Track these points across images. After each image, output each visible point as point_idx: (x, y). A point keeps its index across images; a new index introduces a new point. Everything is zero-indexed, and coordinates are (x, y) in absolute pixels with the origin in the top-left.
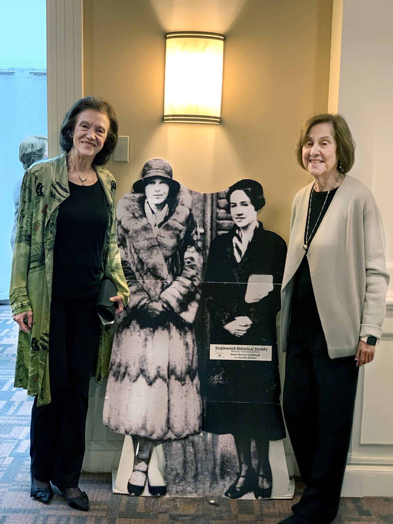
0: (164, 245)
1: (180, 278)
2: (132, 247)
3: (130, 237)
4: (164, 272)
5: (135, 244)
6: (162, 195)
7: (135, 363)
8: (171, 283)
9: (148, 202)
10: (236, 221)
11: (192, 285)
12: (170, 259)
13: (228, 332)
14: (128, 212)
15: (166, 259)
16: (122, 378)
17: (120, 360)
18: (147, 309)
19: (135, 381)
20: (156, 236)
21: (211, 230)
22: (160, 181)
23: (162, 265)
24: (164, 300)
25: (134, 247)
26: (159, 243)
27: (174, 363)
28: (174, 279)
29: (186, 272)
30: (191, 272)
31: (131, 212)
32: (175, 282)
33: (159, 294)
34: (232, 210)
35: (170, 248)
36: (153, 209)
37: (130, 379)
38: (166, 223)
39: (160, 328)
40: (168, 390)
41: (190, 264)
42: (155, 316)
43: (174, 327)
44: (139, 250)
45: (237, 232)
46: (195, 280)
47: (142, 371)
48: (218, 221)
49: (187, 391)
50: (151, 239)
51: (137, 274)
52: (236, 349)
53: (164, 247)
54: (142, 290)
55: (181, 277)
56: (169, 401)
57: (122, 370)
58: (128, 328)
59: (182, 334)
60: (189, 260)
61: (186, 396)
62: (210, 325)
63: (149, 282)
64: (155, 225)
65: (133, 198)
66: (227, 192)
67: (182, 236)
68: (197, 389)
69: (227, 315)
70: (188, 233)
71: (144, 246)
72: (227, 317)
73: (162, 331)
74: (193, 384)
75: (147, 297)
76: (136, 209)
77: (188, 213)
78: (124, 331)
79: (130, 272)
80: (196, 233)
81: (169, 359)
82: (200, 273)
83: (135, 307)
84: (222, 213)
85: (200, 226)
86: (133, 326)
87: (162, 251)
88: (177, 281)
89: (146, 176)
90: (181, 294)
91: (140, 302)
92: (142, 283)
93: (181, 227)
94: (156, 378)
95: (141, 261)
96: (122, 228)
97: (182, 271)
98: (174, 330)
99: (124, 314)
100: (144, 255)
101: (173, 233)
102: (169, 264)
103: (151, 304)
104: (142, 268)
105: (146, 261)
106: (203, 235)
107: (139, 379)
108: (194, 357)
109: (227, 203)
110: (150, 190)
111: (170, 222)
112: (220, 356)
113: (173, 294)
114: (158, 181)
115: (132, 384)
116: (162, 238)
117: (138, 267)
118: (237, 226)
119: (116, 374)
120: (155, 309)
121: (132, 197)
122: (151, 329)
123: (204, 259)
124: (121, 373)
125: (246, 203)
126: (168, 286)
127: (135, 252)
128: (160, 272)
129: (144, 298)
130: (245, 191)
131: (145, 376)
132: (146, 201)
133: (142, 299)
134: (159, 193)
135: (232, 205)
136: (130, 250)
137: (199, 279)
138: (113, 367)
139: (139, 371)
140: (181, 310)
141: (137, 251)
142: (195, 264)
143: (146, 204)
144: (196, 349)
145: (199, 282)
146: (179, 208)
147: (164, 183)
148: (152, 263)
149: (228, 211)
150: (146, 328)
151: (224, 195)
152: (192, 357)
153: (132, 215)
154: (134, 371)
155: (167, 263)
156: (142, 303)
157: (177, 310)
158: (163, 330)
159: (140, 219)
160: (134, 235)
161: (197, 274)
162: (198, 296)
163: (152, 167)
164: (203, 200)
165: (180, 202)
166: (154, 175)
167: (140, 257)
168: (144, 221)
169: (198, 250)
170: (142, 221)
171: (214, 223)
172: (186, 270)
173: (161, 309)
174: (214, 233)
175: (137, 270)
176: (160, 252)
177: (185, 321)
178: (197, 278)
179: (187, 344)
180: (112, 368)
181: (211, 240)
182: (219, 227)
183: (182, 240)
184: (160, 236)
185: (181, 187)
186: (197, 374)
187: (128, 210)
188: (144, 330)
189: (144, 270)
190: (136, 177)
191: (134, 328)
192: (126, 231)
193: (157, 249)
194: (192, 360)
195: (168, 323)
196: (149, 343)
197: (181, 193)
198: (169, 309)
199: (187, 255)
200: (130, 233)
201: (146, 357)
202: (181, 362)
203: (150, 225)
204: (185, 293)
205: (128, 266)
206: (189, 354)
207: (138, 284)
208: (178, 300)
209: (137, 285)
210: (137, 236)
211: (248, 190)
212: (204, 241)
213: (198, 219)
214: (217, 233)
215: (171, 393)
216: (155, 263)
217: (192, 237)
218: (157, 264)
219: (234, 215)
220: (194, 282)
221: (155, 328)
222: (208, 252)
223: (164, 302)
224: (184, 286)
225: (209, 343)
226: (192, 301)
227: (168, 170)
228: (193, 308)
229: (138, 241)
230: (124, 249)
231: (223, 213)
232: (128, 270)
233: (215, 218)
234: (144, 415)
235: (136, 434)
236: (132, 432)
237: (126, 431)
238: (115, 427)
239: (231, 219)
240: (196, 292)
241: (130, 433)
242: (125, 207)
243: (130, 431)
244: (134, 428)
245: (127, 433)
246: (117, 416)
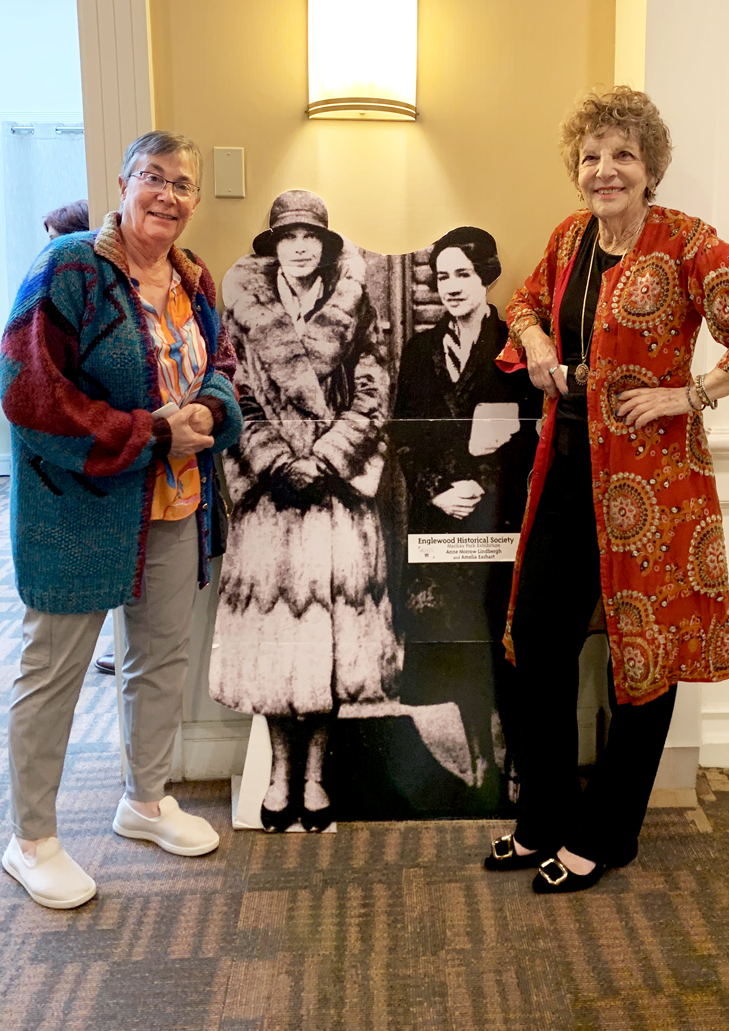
0: (316, 354)
1: (349, 415)
2: (256, 359)
3: (251, 341)
4: (318, 402)
5: (261, 353)
6: (310, 259)
7: (267, 577)
8: (332, 424)
9: (283, 274)
10: (448, 306)
11: (372, 425)
12: (329, 380)
13: (439, 510)
14: (246, 293)
15: (322, 379)
16: (244, 606)
17: (240, 572)
18: (289, 473)
19: (269, 610)
20: (301, 338)
21: (403, 323)
22: (305, 232)
23: (315, 391)
24: (320, 456)
25: (259, 358)
26: (306, 349)
27: (343, 573)
28: (338, 416)
29: (360, 402)
30: (369, 403)
31: (252, 293)
32: (339, 421)
33: (310, 444)
34: (440, 284)
35: (328, 359)
36: (293, 287)
37: (260, 608)
38: (319, 313)
39: (314, 508)
40: (333, 625)
41: (367, 387)
42: (303, 486)
43: (341, 505)
44: (270, 365)
45: (451, 325)
46: (376, 417)
47: (283, 592)
48: (415, 307)
49: (367, 626)
50: (292, 342)
51: (268, 410)
52: (456, 540)
53: (317, 358)
54: (279, 438)
55: (350, 412)
56: (334, 646)
57: (245, 591)
58: (253, 510)
59: (356, 517)
60: (364, 380)
61: (366, 634)
62: (406, 499)
63: (291, 423)
64: (299, 317)
65: (254, 266)
66: (430, 252)
67: (349, 335)
68: (387, 619)
69: (437, 479)
70: (361, 329)
71: (279, 356)
72: (437, 484)
73: (318, 514)
74: (378, 612)
75: (287, 452)
76: (261, 287)
77: (360, 292)
78: (246, 517)
79: (254, 405)
80: (376, 329)
81: (333, 566)
82: (385, 404)
83: (266, 472)
84: (422, 291)
85: (382, 317)
86: (262, 507)
87: (314, 365)
88: (344, 419)
89: (278, 224)
90: (351, 444)
91: (274, 462)
92: (277, 426)
93: (346, 320)
94: (309, 603)
95: (274, 385)
96: (237, 323)
97: (351, 400)
98: (340, 510)
99: (246, 485)
100: (278, 374)
101: (333, 331)
102: (326, 387)
103: (295, 465)
104: (277, 398)
105: (284, 385)
106: (389, 332)
107: (276, 606)
108: (379, 560)
109: (431, 272)
110: (286, 249)
111: (326, 310)
112: (427, 555)
113: (336, 444)
114: (300, 234)
115: (263, 616)
116: (312, 341)
117: (268, 395)
119: (233, 599)
120: (304, 474)
121: (252, 264)
122: (298, 511)
123: (391, 378)
124: (243, 597)
125: (465, 272)
126: (327, 430)
127: (263, 368)
128: (310, 403)
129: (283, 453)
130: (463, 249)
131: (287, 600)
132: (280, 272)
133: (279, 456)
134: (304, 256)
135: (439, 276)
136: (253, 364)
137: (383, 416)
138: (227, 587)
139: (275, 592)
140: (352, 473)
141: (266, 367)
142: (376, 387)
143: (280, 279)
144: (382, 544)
145: (384, 420)
146: (342, 284)
147: (312, 236)
148: (295, 387)
149: (434, 288)
150: (287, 509)
151: (425, 257)
152: (376, 558)
153: (254, 299)
154: (267, 592)
155: (324, 388)
156: (279, 463)
157: (344, 473)
158: (320, 510)
159: (269, 306)
160: (260, 336)
161: (380, 405)
162: (383, 447)
163: (288, 206)
164: (387, 269)
165: (344, 271)
166: (293, 221)
167: (273, 377)
168: (277, 310)
169: (380, 361)
170: (274, 310)
171: (407, 310)
172: (359, 399)
173: (315, 473)
174: (408, 328)
175: (268, 402)
176: (310, 367)
177: (360, 493)
178: (381, 413)
179: (365, 536)
180: (224, 588)
181: (404, 342)
182: (417, 318)
183: (349, 344)
184: (309, 338)
185: (345, 243)
186: (386, 591)
187: (246, 289)
188: (285, 513)
189: (280, 400)
190: (260, 226)
191: (265, 509)
192: (245, 330)
193: (303, 362)
194: (376, 565)
195: (328, 499)
196: (294, 537)
197: (345, 256)
198: (330, 473)
199: (359, 371)
200: (251, 333)
201: (289, 564)
202: (355, 571)
203: (290, 317)
204: (359, 441)
205: (251, 394)
206: (369, 554)
207: (271, 427)
208: (346, 455)
209: (269, 430)
210: (265, 338)
211: (469, 248)
212: (390, 345)
213: (379, 304)
214: (414, 330)
215: (338, 631)
216: (301, 387)
217: (369, 336)
218: (304, 388)
219: (445, 294)
220: (375, 420)
221: (304, 509)
222: (398, 364)
223: (320, 459)
224: (357, 429)
225: (406, 531)
226: (372, 455)
227: (318, 212)
228: (375, 468)
229: (267, 348)
230: (241, 364)
231: (425, 292)
232: (250, 403)
233: (410, 300)
234: (288, 675)
235: (273, 711)
236: (266, 709)
237: (254, 709)
238: (234, 702)
239: (439, 302)
240: (379, 439)
241: (263, 711)
242: (240, 283)
243: (262, 707)
244: (269, 702)
245: (256, 710)
246: (237, 680)
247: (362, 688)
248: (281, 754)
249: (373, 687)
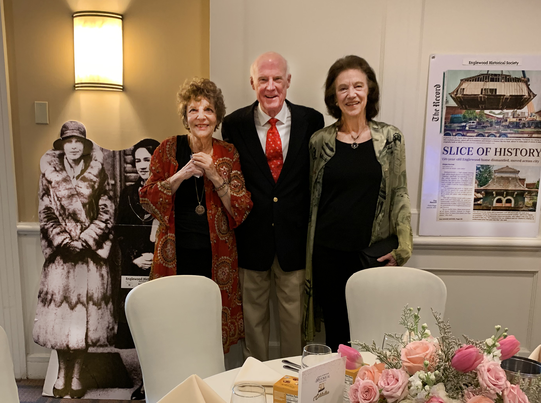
0: (82, 194)
1: (97, 222)
2: (55, 195)
3: (53, 188)
4: (83, 216)
5: (57, 193)
6: (78, 152)
7: (59, 292)
8: (89, 226)
9: (66, 158)
10: (140, 174)
11: (106, 227)
12: (87, 206)
13: (136, 266)
14: (50, 166)
15: (84, 205)
16: (48, 304)
17: (47, 289)
18: (70, 247)
19: (59, 306)
20: (74, 186)
21: (120, 181)
22: (76, 140)
23: (81, 211)
24: (83, 240)
25: (56, 195)
26: (77, 192)
27: (92, 291)
28: (91, 222)
29: (101, 216)
30: (105, 217)
31: (53, 166)
32: (92, 224)
33: (79, 234)
34: (137, 165)
35: (87, 197)
36: (71, 164)
37: (56, 305)
38: (82, 176)
39: (80, 263)
40: (87, 313)
41: (104, 210)
42: (75, 253)
43: (92, 262)
44: (61, 198)
45: (142, 183)
46: (109, 223)
47: (66, 299)
48: (126, 174)
49: (102, 314)
50: (71, 189)
51: (60, 218)
53: (82, 196)
54: (65, 231)
55: (97, 221)
56: (87, 322)
57: (49, 297)
58: (54, 262)
59: (99, 267)
60: (103, 207)
61: (101, 318)
62: (121, 260)
63: (70, 225)
64: (74, 177)
65: (54, 154)
66: (132, 149)
67: (96, 186)
68: (111, 312)
69: (135, 252)
70: (101, 184)
71: (65, 195)
72: (135, 254)
73: (82, 265)
74: (107, 309)
75: (69, 238)
76: (57, 164)
77: (101, 167)
78: (50, 265)
79: (54, 216)
80: (108, 184)
81: (88, 288)
82: (113, 218)
83: (59, 245)
84: (129, 167)
85: (111, 179)
86: (57, 261)
87: (81, 199)
88: (94, 224)
89: (64, 136)
90: (97, 235)
91: (63, 241)
92: (64, 226)
93: (95, 179)
94: (77, 303)
95: (62, 207)
96: (46, 180)
97: (97, 215)
98: (91, 264)
99: (50, 251)
100: (65, 202)
101: (89, 184)
102: (86, 209)
103: (72, 243)
104: (64, 213)
105: (68, 207)
106: (114, 185)
107: (63, 304)
108: (108, 286)
109: (133, 159)
110: (68, 147)
111: (86, 174)
113: (90, 235)
114: (74, 140)
115: (57, 308)
116: (80, 188)
117: (61, 212)
118: (142, 178)
119: (44, 300)
120: (76, 247)
121: (53, 153)
122: (73, 264)
123: (115, 206)
124: (48, 300)
125: (148, 159)
126: (86, 228)
127: (58, 200)
128: (79, 216)
129: (67, 238)
130: (147, 149)
131: (67, 302)
132: (65, 157)
133: (65, 239)
134: (76, 150)
135: (136, 160)
136: (54, 198)
137: (112, 223)
138: (41, 295)
139: (63, 298)
140: (97, 248)
141: (59, 199)
142: (108, 210)
143: (65, 160)
144: (110, 279)
145: (112, 225)
146: (93, 163)
147: (79, 141)
148: (72, 209)
149: (134, 166)
150: (68, 263)
151: (130, 152)
152: (107, 286)
153: (54, 169)
154: (59, 298)
155: (85, 209)
156: (65, 242)
157: (94, 248)
158: (83, 264)
159: (61, 172)
160: (57, 185)
161: (110, 218)
162: (111, 236)
163: (68, 128)
164: (113, 156)
165: (93, 157)
166: (71, 135)
167: (62, 204)
168: (64, 174)
169: (110, 198)
170: (62, 174)
171: (122, 175)
172: (101, 215)
173: (81, 247)
174: (123, 183)
175: (60, 215)
176: (79, 200)
177: (101, 257)
178: (111, 221)
179: (102, 276)
180: (40, 295)
181: (121, 190)
182: (127, 179)
183: (97, 190)
184: (78, 187)
185: (94, 145)
186: (111, 300)
187: (50, 164)
188: (67, 264)
189: (66, 214)
190: (56, 136)
191: (58, 262)
192: (50, 182)
193: (76, 198)
194: (107, 288)
195: (86, 259)
196: (71, 275)
197: (94, 150)
198: (88, 247)
199: (101, 202)
200: (53, 184)
201: (69, 286)
202: (97, 290)
203: (70, 177)
204: (100, 234)
205: (53, 211)
206: (104, 283)
207: (61, 226)
208: (95, 240)
209: (61, 227)
210: (59, 186)
211: (150, 148)
212: (115, 191)
213: (109, 172)
214: (125, 185)
215: (89, 316)
216: (74, 209)
217: (105, 187)
218: (76, 209)
219: (139, 169)
220: (108, 225)
221: (76, 263)
222: (118, 200)
223: (83, 241)
224: (100, 228)
225: (120, 274)
226: (106, 240)
227: (82, 131)
228: (107, 246)
229: (60, 191)
230: (48, 198)
231: (130, 167)
232: (52, 215)
233: (123, 171)
234: (67, 334)
235: (60, 348)
236: (57, 347)
237: (52, 347)
238: (43, 343)
239: (136, 172)
240: (110, 233)
241: (56, 348)
242: (48, 162)
243: (55, 346)
244: (58, 344)
245: (53, 348)
246: (45, 334)
247: (98, 340)
248: (62, 366)
249: (103, 340)
